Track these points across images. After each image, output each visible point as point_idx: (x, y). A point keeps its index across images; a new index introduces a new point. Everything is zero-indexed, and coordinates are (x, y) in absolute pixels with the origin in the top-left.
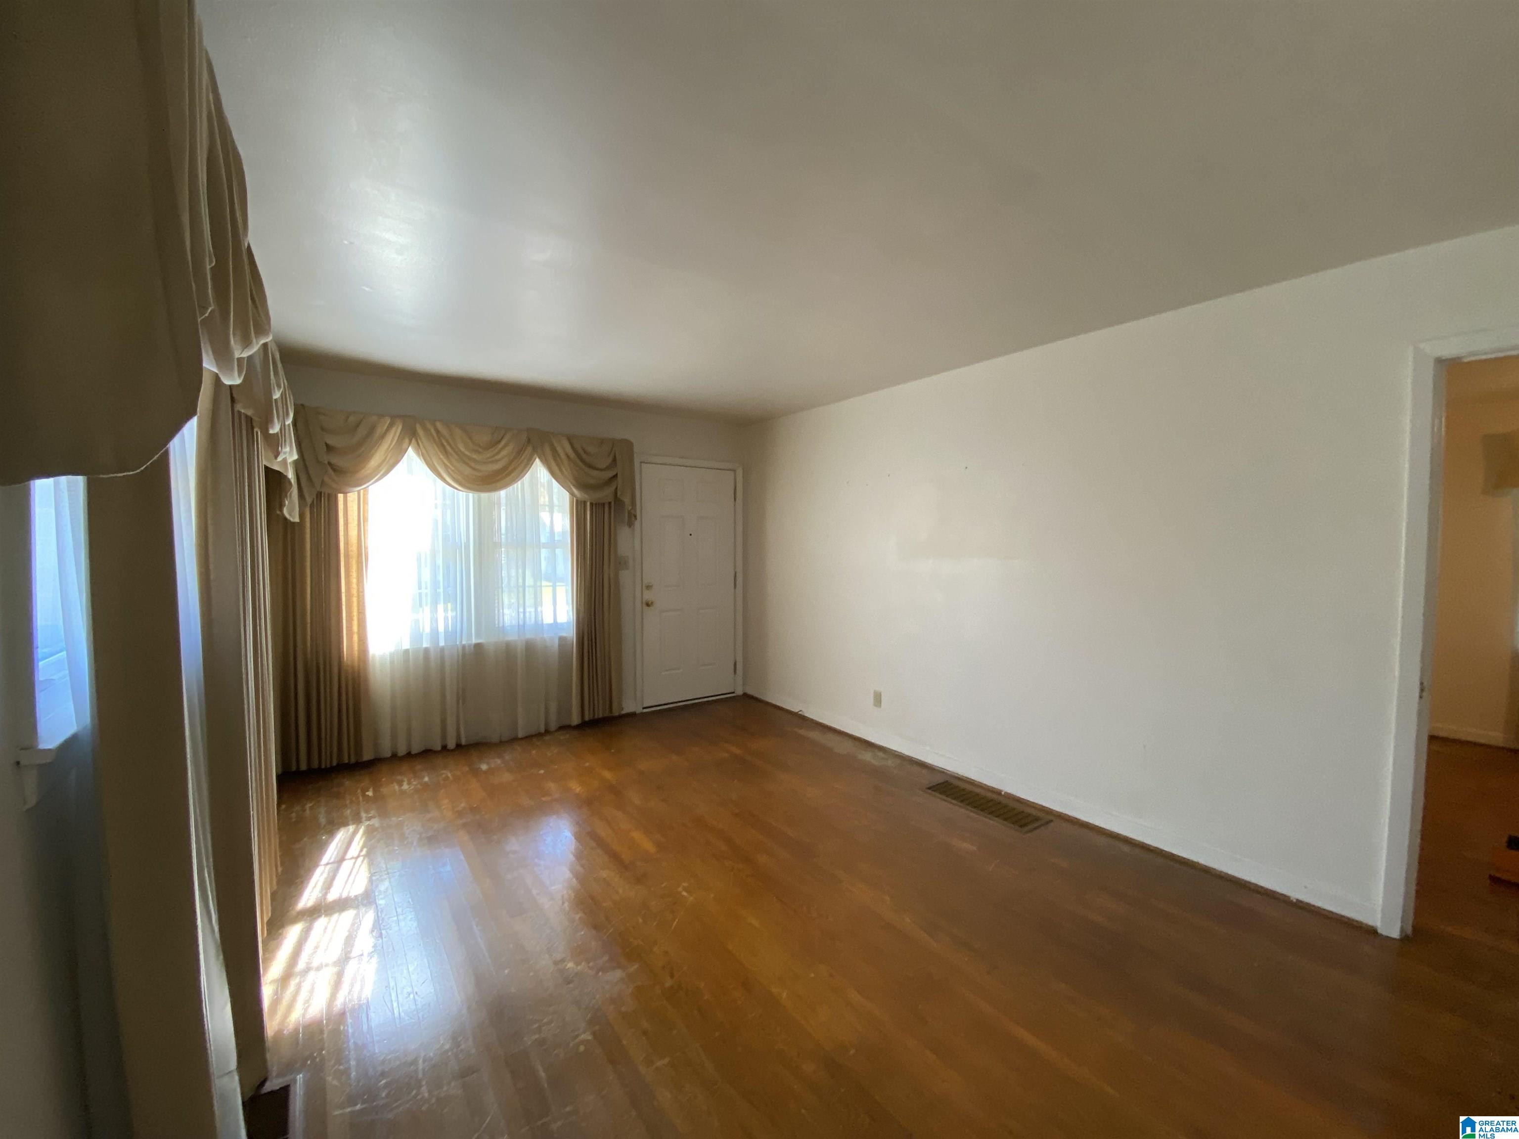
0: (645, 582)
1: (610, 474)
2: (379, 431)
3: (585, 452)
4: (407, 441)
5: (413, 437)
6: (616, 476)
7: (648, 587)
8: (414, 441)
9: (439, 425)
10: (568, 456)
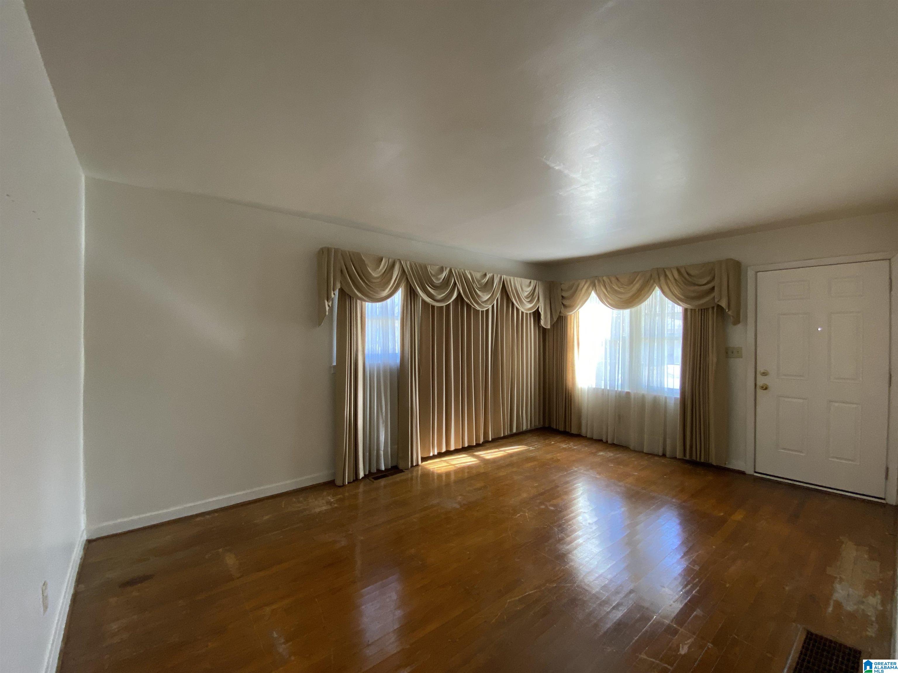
0: (760, 369)
1: (710, 286)
2: (580, 287)
3: (688, 274)
4: (591, 288)
5: (594, 286)
6: (713, 288)
7: (765, 374)
8: (594, 288)
9: (605, 278)
10: (675, 279)
